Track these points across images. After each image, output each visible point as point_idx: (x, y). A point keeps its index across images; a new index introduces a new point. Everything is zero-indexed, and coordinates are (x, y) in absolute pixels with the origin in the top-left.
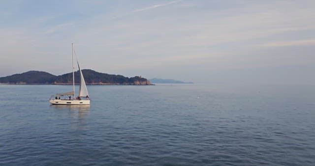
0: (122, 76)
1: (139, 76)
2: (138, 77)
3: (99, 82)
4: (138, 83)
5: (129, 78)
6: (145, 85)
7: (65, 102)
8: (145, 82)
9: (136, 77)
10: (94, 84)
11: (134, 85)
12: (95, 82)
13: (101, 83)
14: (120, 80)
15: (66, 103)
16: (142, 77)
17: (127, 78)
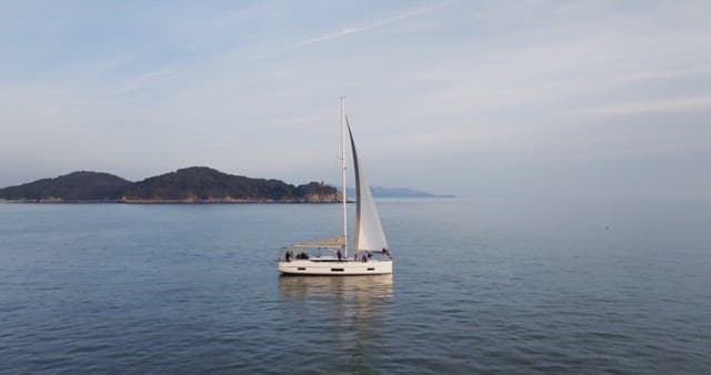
0: (280, 182)
1: (320, 182)
2: (317, 184)
3: (224, 196)
4: (316, 197)
5: (296, 185)
6: (332, 202)
7: (325, 268)
8: (333, 196)
9: (312, 183)
10: (213, 200)
11: (306, 202)
12: (216, 197)
13: (229, 199)
14: (274, 191)
15: (330, 272)
16: (326, 184)
17: (291, 186)
